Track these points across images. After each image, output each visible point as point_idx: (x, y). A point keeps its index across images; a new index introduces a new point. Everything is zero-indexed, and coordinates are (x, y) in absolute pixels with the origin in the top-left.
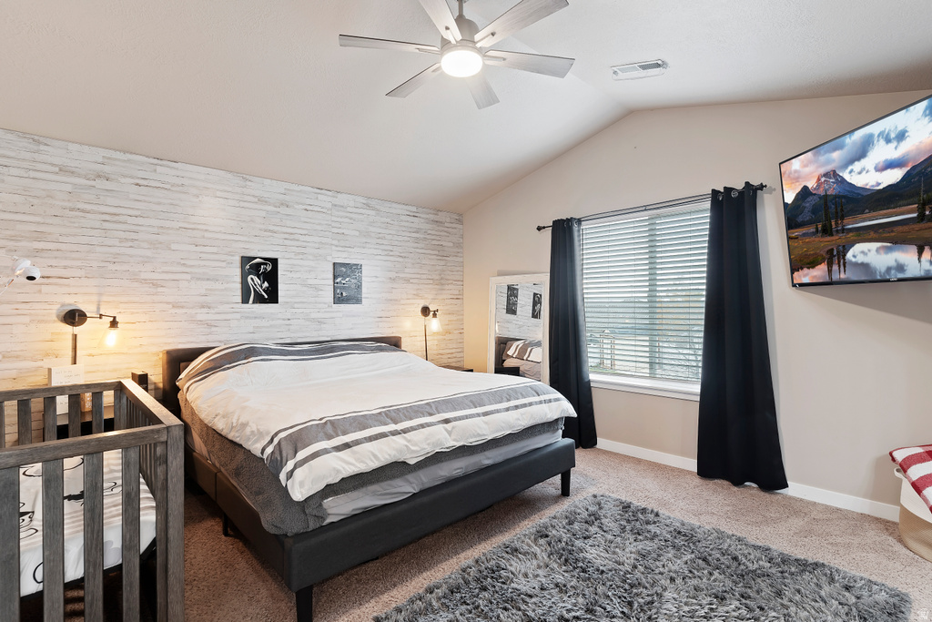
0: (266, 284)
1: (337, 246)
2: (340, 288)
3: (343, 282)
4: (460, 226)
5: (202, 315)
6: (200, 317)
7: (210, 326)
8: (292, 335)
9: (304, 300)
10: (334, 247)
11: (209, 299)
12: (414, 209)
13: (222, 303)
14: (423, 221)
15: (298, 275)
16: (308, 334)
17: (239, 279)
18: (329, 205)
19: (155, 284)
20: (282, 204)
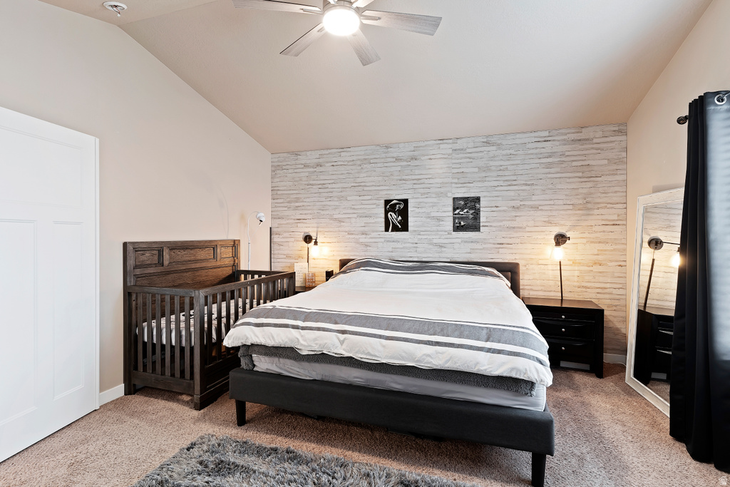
0: (400, 218)
1: (456, 183)
2: (459, 218)
3: (461, 213)
4: (623, 138)
5: (363, 239)
6: (361, 240)
7: (367, 246)
8: (419, 255)
9: (429, 229)
10: (454, 185)
11: (366, 229)
12: (546, 134)
13: (373, 232)
14: (557, 143)
15: (423, 210)
16: (431, 256)
17: (383, 216)
18: (450, 151)
19: (340, 221)
20: (412, 159)
